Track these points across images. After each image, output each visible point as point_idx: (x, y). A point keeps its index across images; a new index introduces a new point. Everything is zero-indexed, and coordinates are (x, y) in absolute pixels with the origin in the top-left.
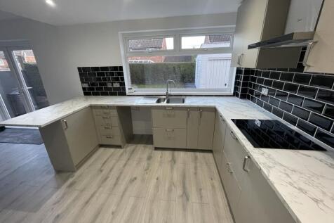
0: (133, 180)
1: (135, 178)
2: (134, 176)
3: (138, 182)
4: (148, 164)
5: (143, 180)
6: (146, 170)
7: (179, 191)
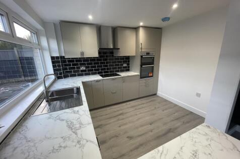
0: (130, 138)
1: (128, 137)
2: (127, 139)
3: (128, 135)
4: (110, 139)
5: (126, 132)
6: (117, 136)
7: (121, 117)
